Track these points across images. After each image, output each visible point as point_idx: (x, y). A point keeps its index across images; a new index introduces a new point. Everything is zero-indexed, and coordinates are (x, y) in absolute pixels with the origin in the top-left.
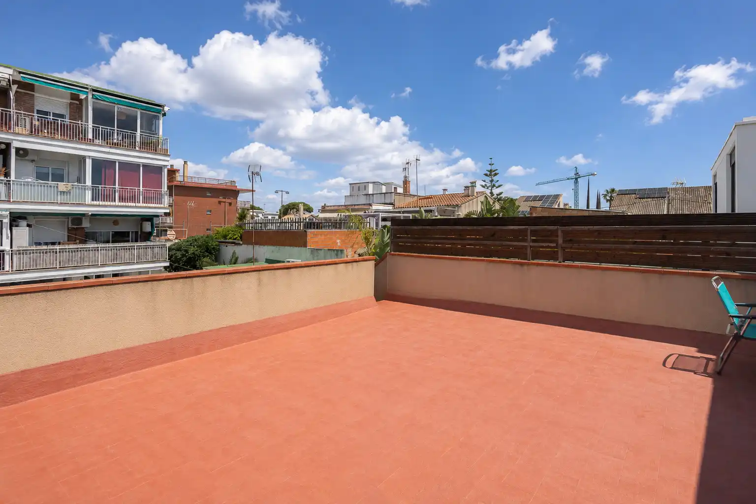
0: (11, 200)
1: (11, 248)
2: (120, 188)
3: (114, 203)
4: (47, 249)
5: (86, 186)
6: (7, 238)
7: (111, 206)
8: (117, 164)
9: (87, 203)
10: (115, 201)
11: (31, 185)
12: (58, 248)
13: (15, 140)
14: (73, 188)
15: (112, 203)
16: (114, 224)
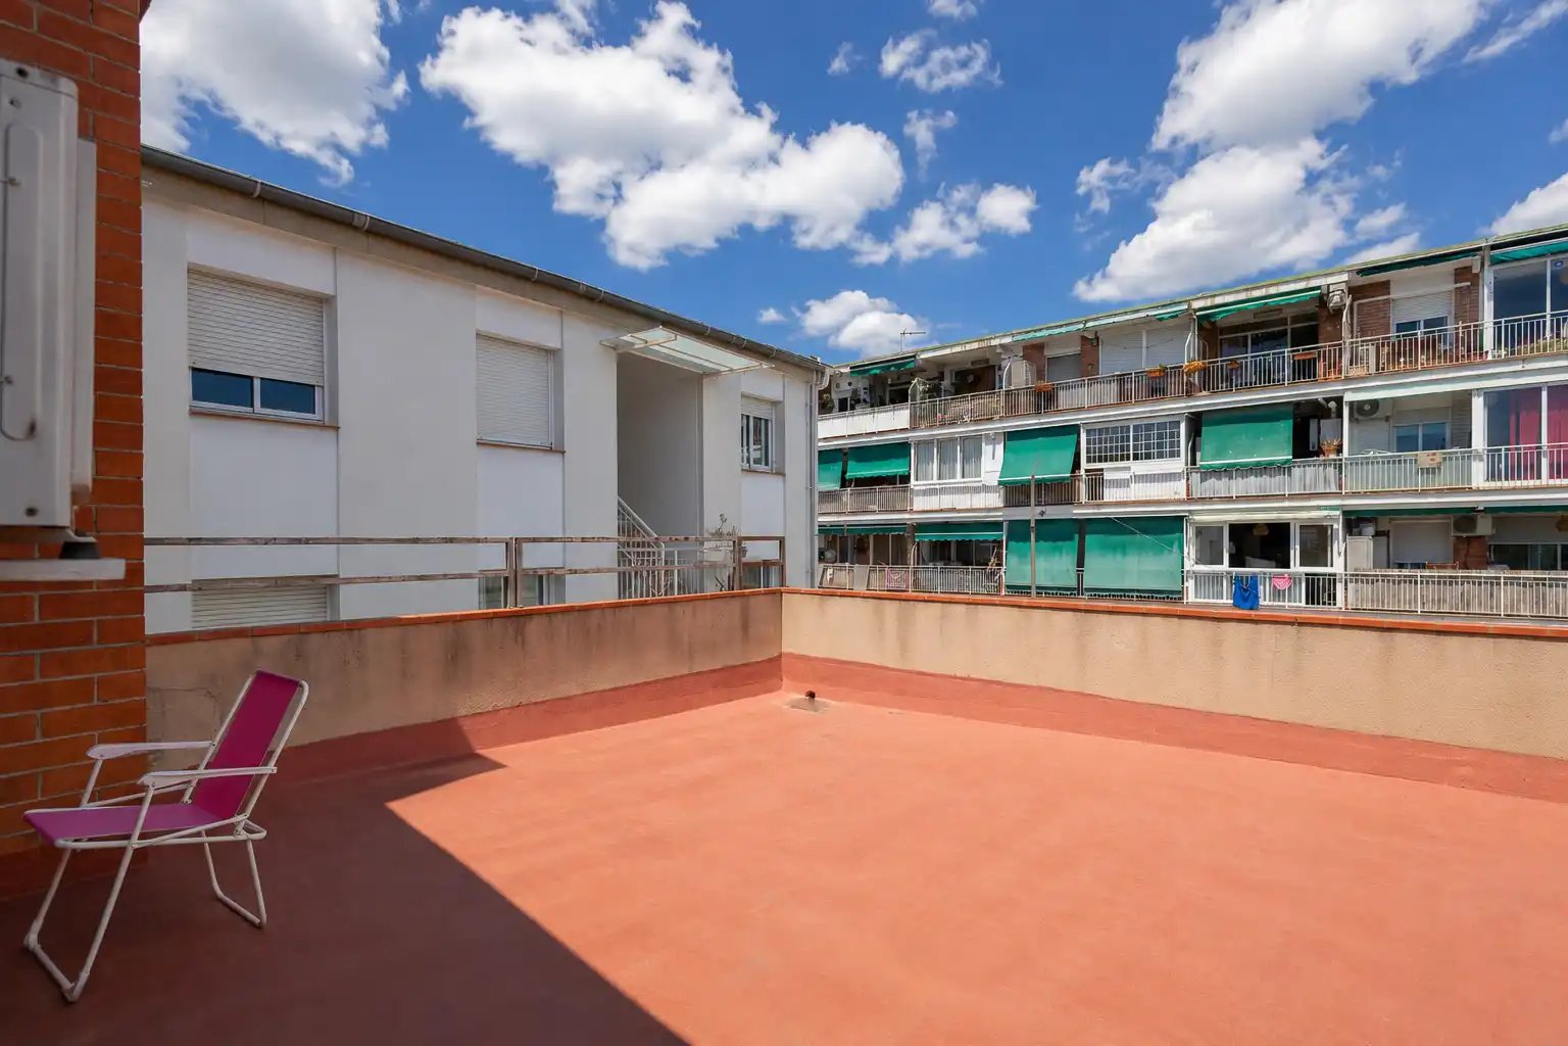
0: (1344, 492)
1: (1346, 570)
2: (1553, 447)
3: (1537, 482)
4: (1399, 576)
5: (1471, 452)
6: (1339, 554)
7: (1527, 490)
8: (1544, 394)
9: (1474, 485)
10: (1539, 477)
11: (1373, 463)
12: (1419, 574)
13: (1347, 390)
14: (1445, 459)
15: (1531, 483)
16: (1560, 530)
